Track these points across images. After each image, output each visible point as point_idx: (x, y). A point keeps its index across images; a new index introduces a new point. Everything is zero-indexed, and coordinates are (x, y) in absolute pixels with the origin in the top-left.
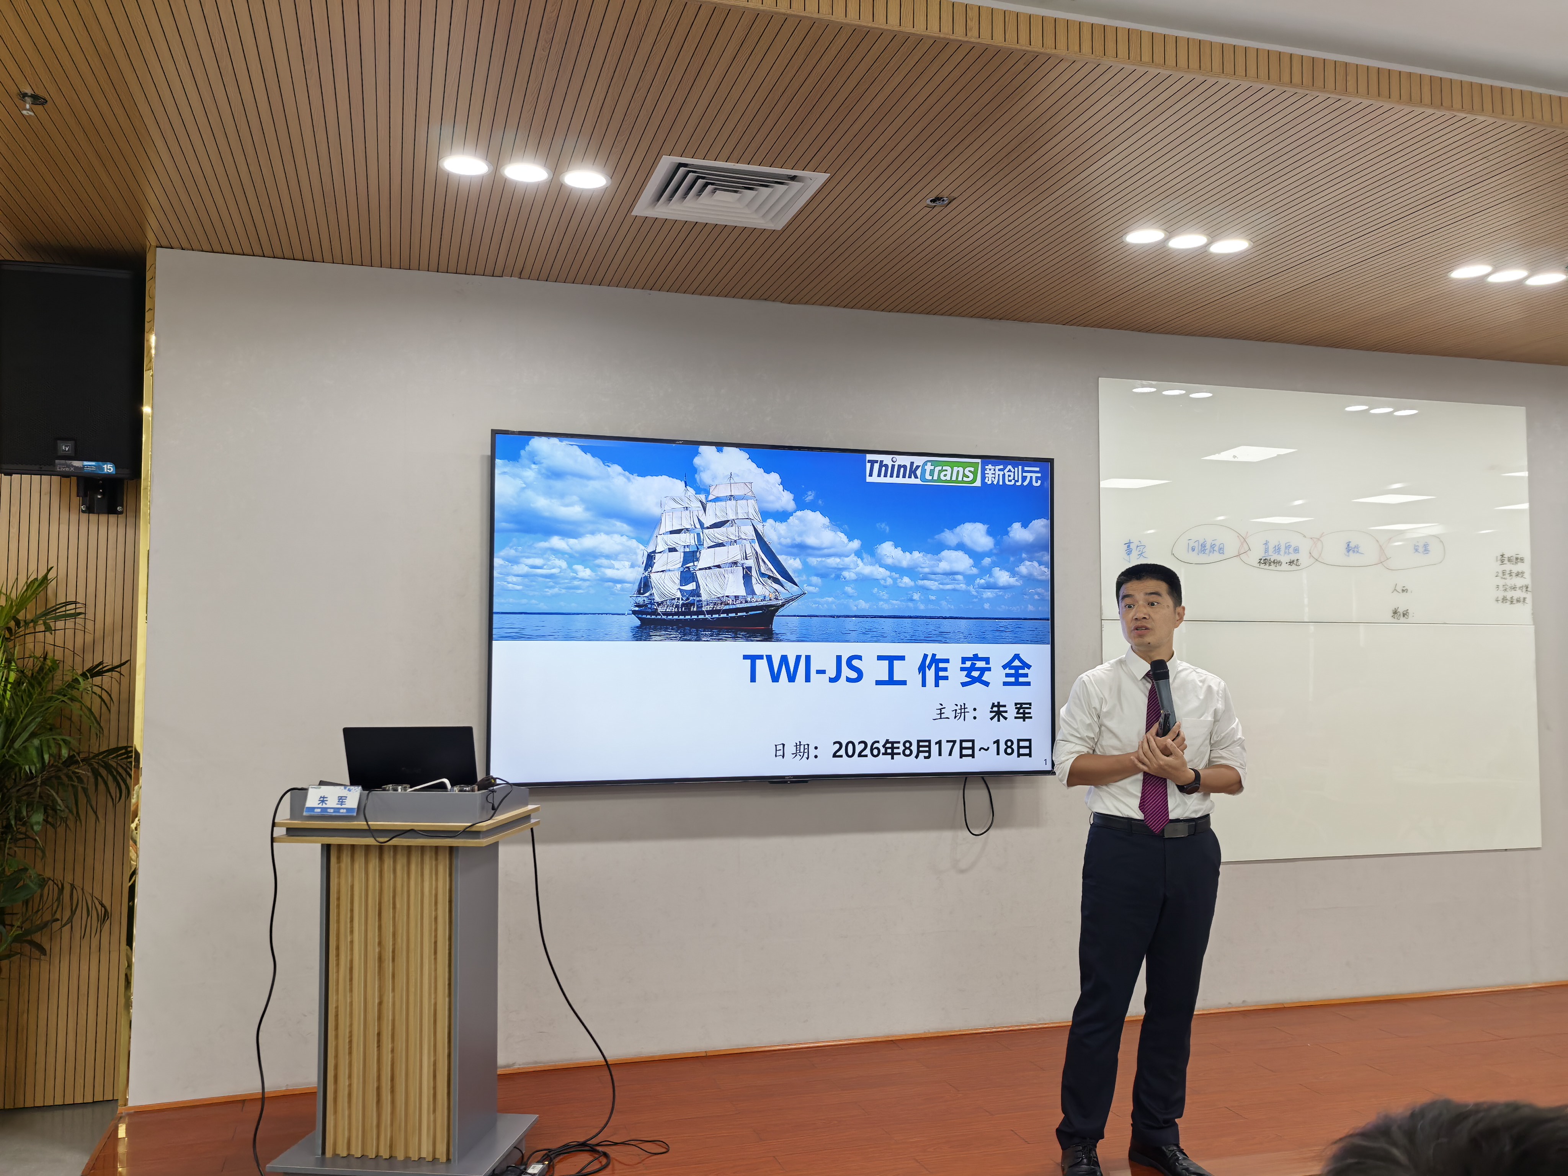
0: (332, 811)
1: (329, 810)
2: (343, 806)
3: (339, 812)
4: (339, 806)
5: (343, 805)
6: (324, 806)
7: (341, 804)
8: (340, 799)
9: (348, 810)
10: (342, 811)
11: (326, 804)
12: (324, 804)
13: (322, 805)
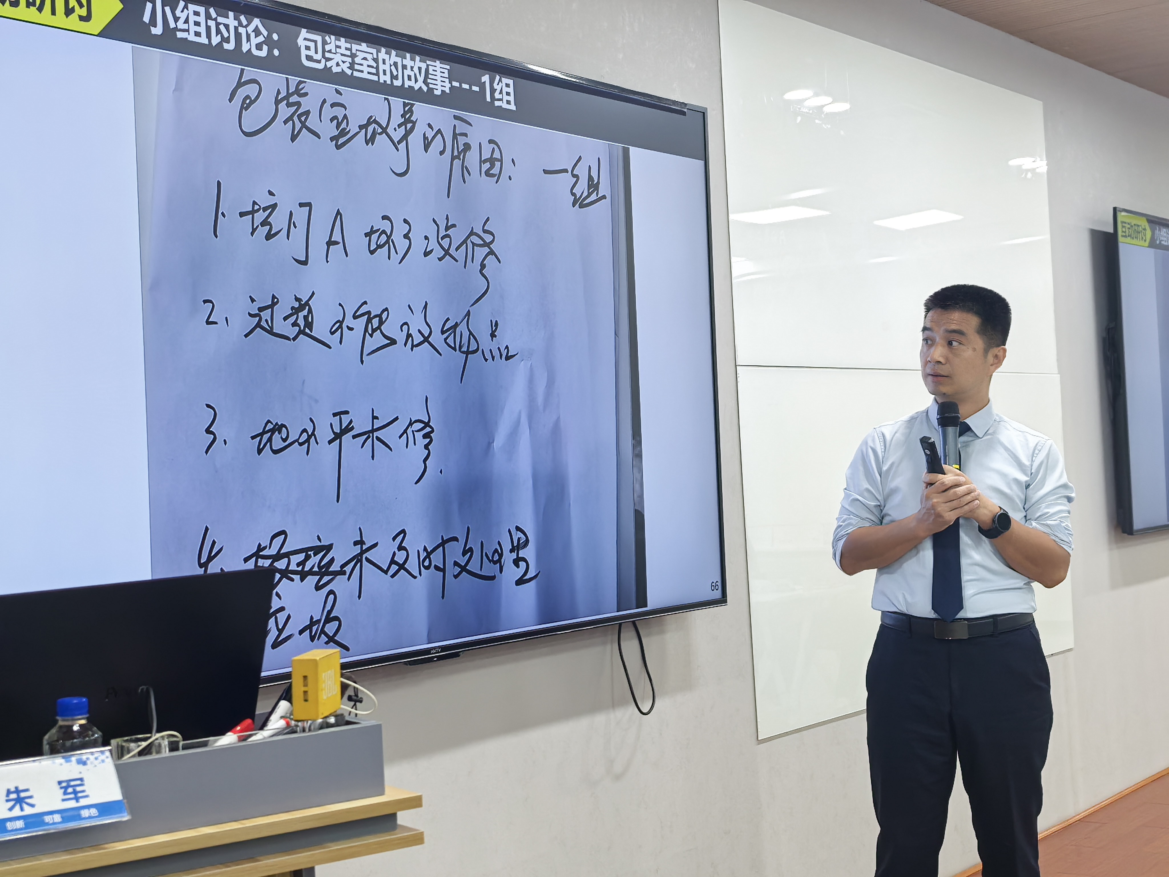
0: (57, 818)
1: (47, 819)
2: (83, 802)
3: (80, 818)
4: (72, 804)
5: (81, 800)
6: (28, 811)
7: (77, 799)
8: (66, 788)
9: (105, 808)
10: (85, 813)
11: (32, 806)
12: (25, 806)
13: (22, 809)
